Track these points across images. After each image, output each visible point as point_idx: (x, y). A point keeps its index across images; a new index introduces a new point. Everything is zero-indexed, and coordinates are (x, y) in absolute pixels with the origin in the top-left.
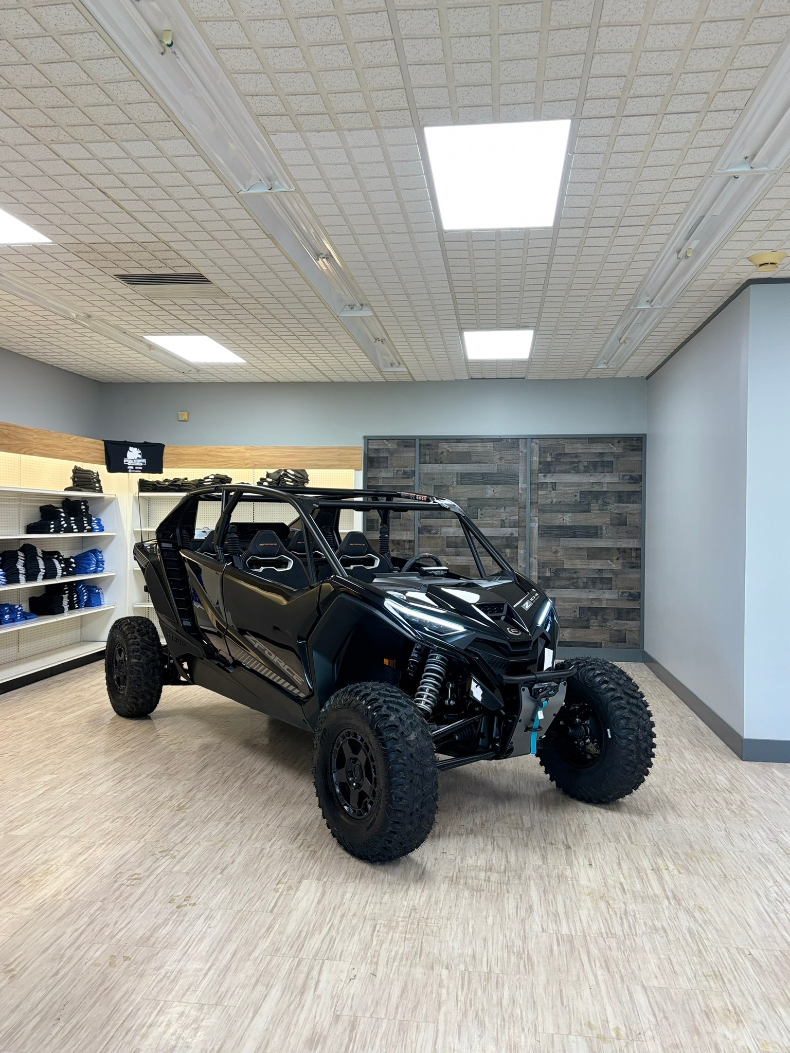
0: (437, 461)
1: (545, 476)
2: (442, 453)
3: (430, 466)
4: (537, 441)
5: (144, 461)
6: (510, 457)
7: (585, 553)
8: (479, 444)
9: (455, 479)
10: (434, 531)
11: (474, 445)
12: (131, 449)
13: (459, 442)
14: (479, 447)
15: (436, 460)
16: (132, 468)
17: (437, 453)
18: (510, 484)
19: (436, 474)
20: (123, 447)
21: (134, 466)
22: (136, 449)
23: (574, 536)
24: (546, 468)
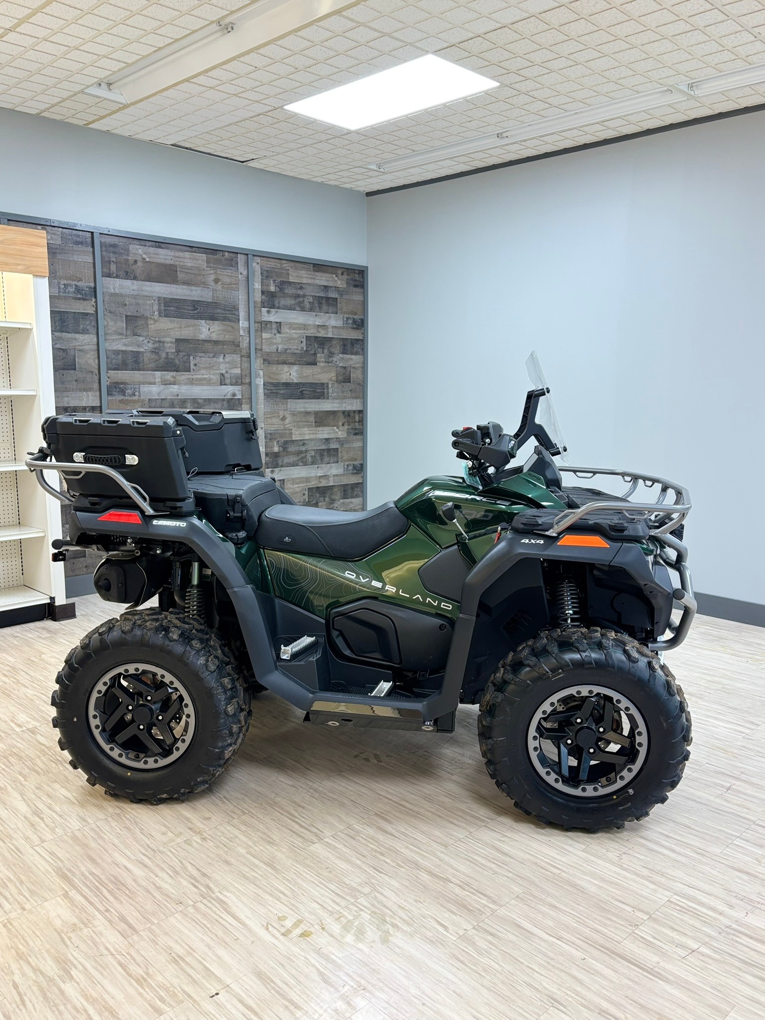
0: (129, 275)
1: (268, 312)
2: (136, 262)
3: (118, 282)
4: (258, 260)
6: (227, 280)
7: (312, 419)
8: (187, 255)
9: (156, 307)
10: (129, 391)
11: (181, 254)
13: (160, 247)
14: (188, 259)
15: (127, 273)
17: (127, 260)
18: (230, 321)
19: (128, 296)
23: (301, 396)
24: (270, 300)
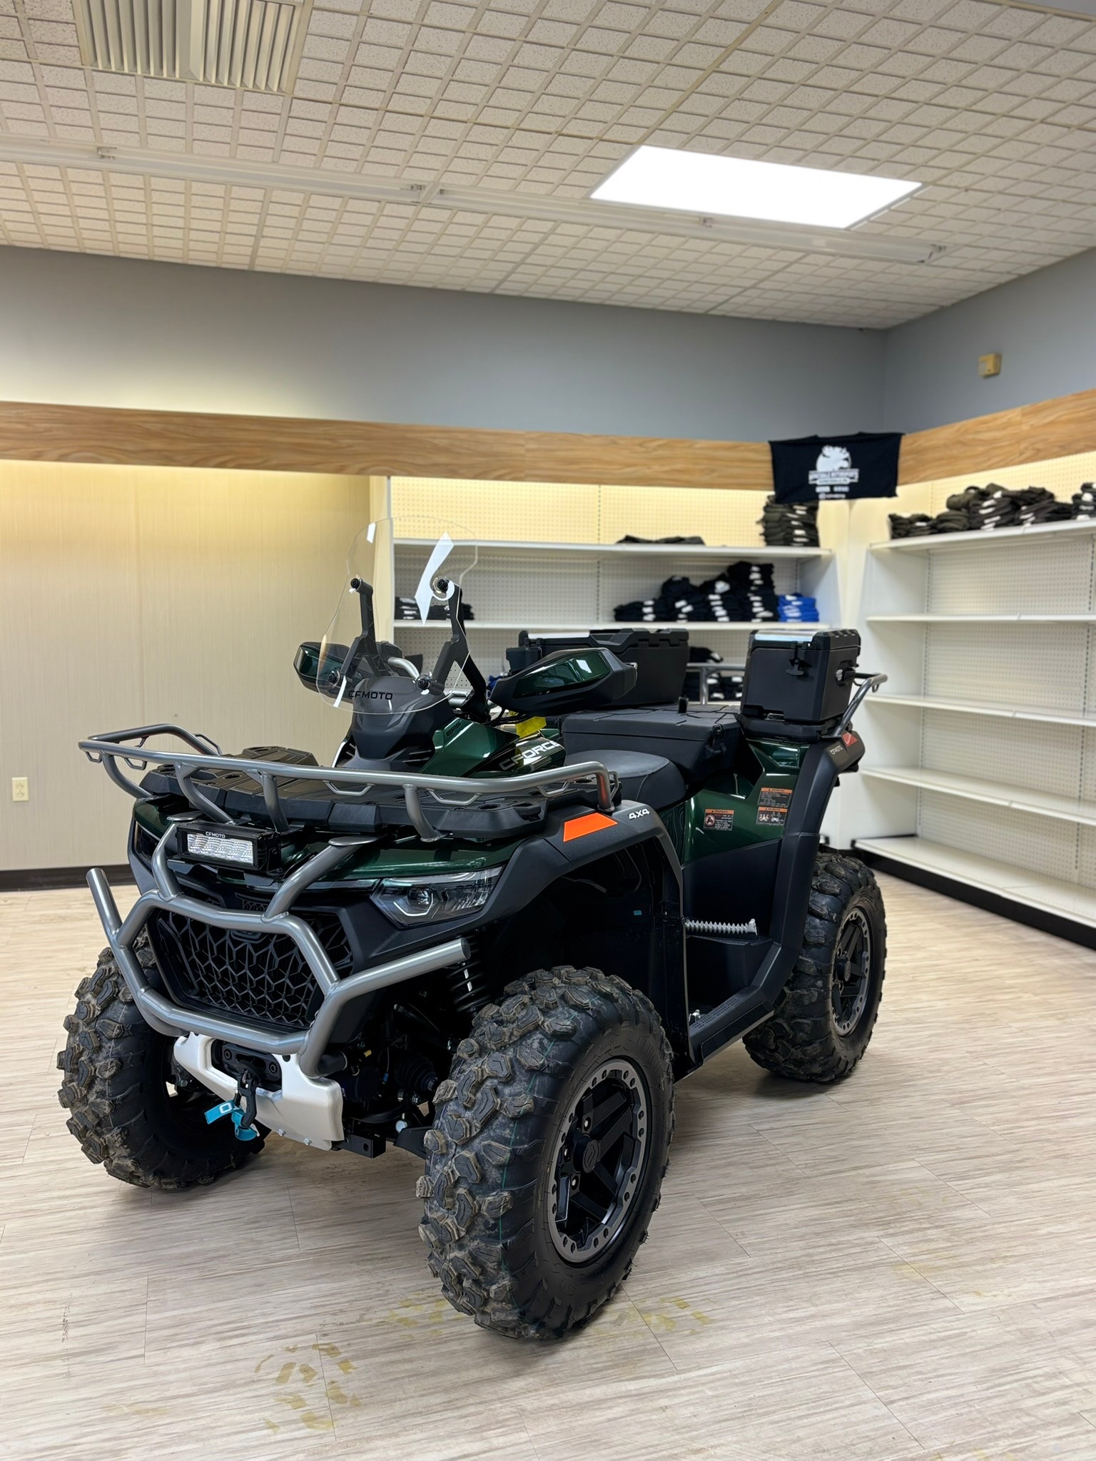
5: (855, 473)
12: (827, 450)
16: (828, 489)
20: (810, 449)
21: (832, 486)
22: (838, 449)
